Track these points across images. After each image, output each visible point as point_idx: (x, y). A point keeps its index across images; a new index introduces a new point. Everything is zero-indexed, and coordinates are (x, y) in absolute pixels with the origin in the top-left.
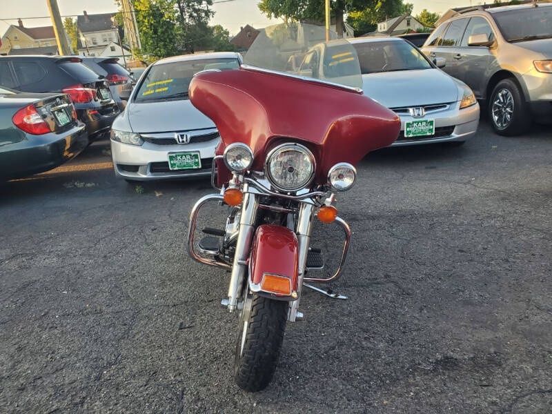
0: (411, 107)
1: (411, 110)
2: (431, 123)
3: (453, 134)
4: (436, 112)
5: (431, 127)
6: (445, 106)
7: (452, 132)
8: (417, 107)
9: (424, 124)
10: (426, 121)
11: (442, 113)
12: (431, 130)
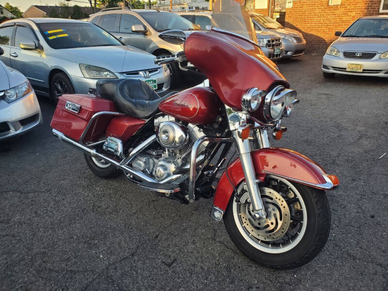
0: (141, 71)
1: (141, 73)
2: (155, 81)
3: (163, 88)
4: (155, 74)
5: (155, 84)
6: (157, 70)
7: (163, 87)
8: (145, 71)
9: (151, 82)
10: (152, 80)
11: (157, 75)
12: (155, 86)
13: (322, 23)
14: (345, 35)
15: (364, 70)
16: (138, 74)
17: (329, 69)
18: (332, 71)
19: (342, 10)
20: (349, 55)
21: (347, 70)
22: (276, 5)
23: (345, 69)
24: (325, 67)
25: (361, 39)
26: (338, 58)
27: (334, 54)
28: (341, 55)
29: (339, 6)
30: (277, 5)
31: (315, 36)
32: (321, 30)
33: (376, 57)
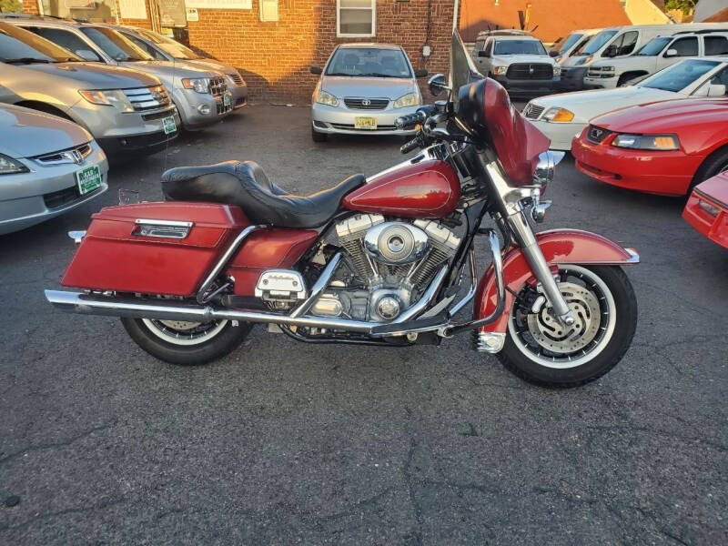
2: (96, 170)
5: (98, 175)
12: (98, 180)
13: (256, 51)
14: (330, 71)
15: (378, 126)
16: (59, 157)
17: (326, 127)
18: (331, 130)
19: (283, 30)
20: (354, 104)
21: (356, 127)
22: (162, 13)
23: (353, 126)
24: (320, 124)
25: (354, 78)
26: (337, 108)
27: (329, 103)
28: (343, 105)
29: (277, 24)
30: (164, 13)
31: (248, 72)
32: (256, 62)
33: (390, 106)
